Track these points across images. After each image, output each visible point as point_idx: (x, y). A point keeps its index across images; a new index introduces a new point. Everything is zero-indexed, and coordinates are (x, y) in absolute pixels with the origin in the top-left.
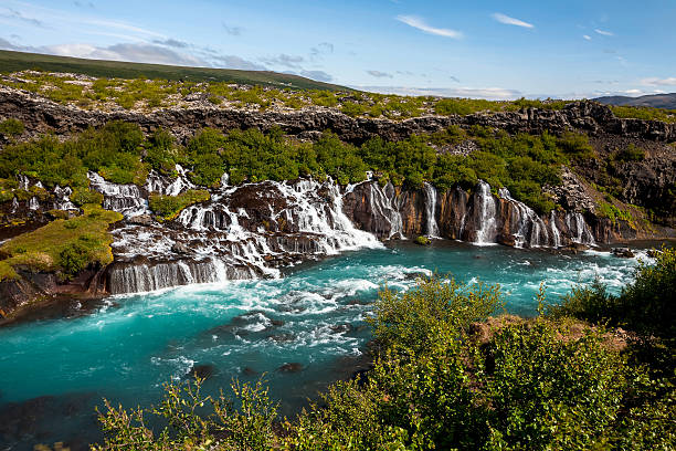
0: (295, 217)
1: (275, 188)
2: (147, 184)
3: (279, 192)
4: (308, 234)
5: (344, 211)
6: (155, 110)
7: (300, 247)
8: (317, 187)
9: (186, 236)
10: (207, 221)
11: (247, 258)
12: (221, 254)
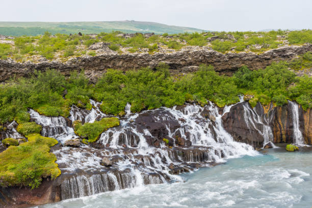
0: (188, 135)
1: (168, 112)
2: (70, 116)
3: (172, 115)
4: (198, 147)
5: (225, 128)
6: (70, 58)
7: (194, 157)
8: (200, 110)
9: (108, 153)
10: (121, 140)
11: (156, 168)
12: (137, 166)
